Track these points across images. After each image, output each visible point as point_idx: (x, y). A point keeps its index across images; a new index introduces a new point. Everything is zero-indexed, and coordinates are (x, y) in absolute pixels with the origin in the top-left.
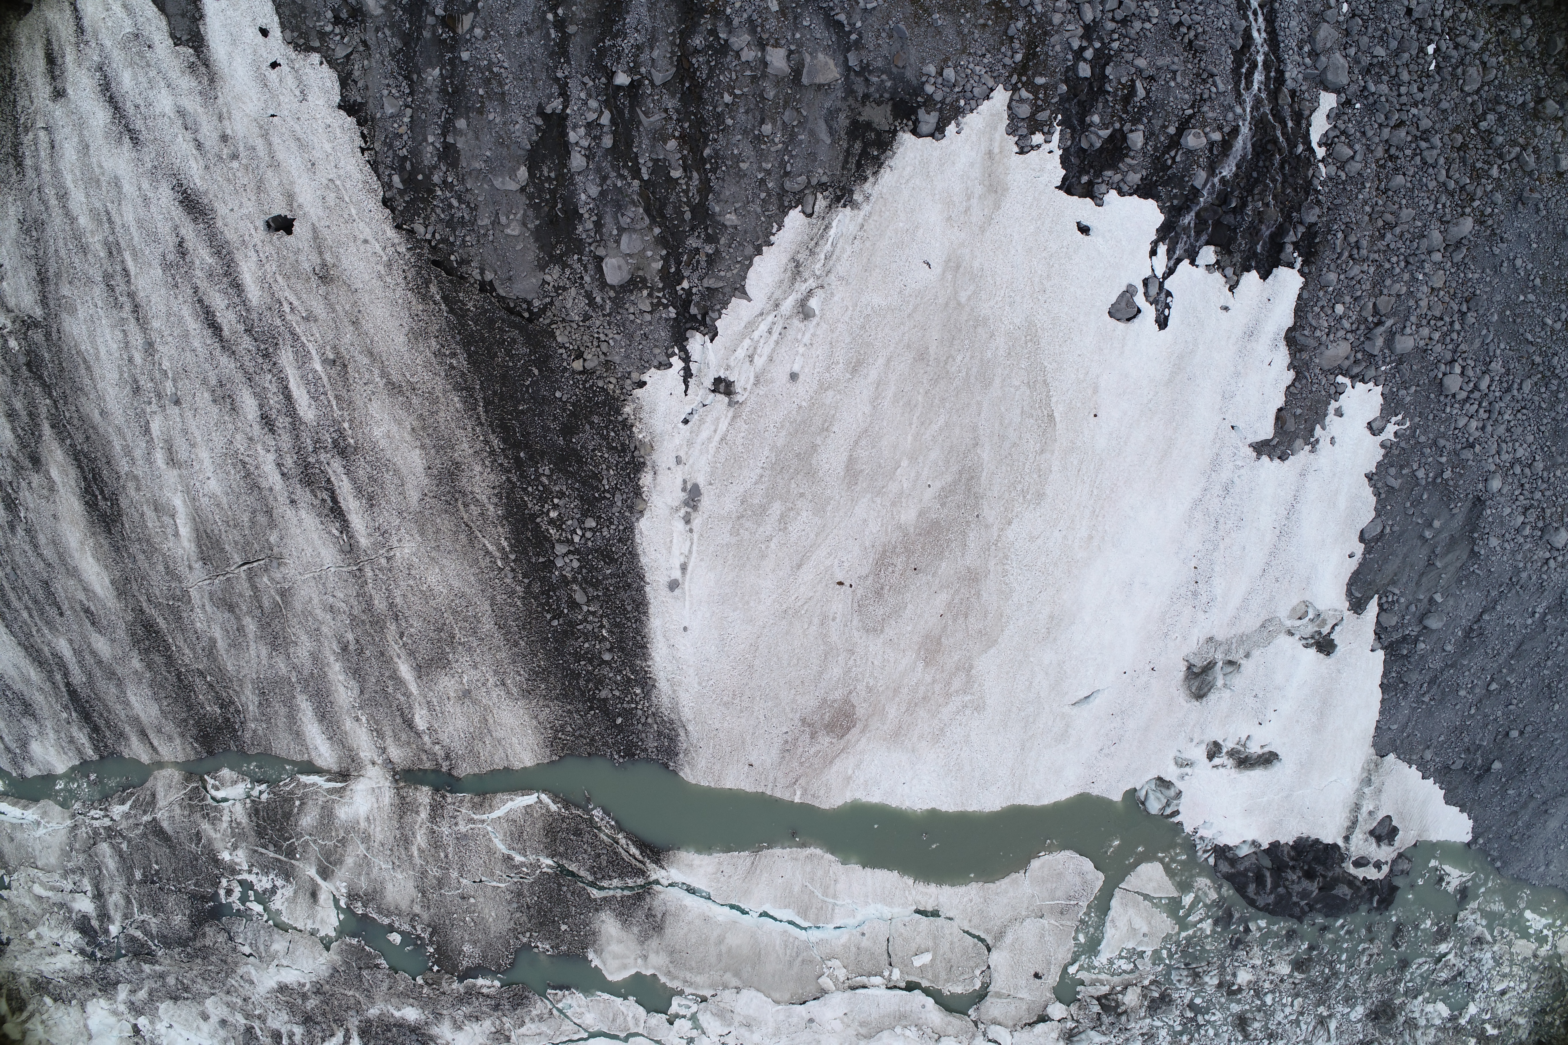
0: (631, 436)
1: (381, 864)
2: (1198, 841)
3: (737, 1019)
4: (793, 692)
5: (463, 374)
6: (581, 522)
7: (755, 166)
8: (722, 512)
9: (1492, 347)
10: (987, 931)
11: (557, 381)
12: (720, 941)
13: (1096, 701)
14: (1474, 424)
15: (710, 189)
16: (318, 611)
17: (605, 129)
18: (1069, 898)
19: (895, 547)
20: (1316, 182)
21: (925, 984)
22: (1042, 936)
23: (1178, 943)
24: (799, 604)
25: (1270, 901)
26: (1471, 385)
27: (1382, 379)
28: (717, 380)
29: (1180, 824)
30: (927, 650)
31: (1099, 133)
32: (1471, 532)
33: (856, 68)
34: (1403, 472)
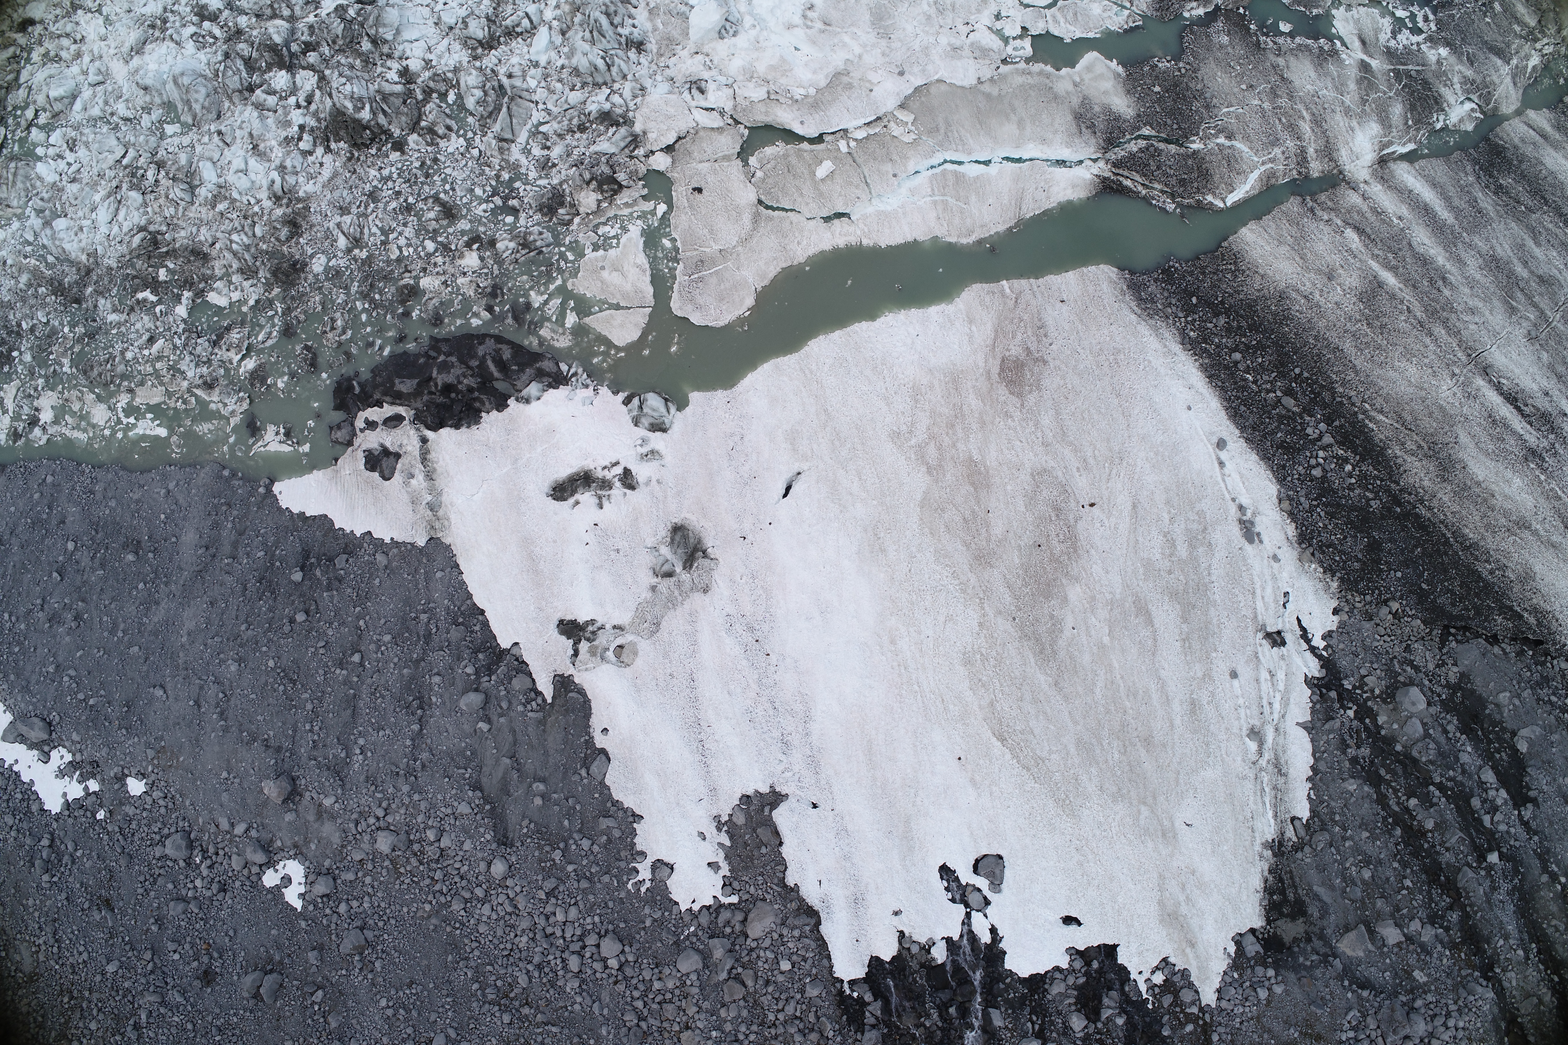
0: (1321, 564)
1: (1328, 94)
2: (589, 381)
3: (967, 52)
4: (1070, 387)
5: (1476, 559)
6: (1324, 470)
7: (1357, 838)
8: (1219, 528)
9: (588, 1001)
10: (771, 219)
11: (1404, 585)
12: (1020, 124)
14: (560, 917)
15: (1378, 802)
16: (1481, 305)
17: (1483, 812)
18: (701, 279)
19: (1069, 559)
21: (805, 145)
22: (711, 232)
23: (560, 271)
24: (1114, 472)
25: (481, 347)
26: (588, 955)
27: (687, 918)
28: (1283, 643)
29: (615, 393)
30: (980, 473)
31: (1110, 1012)
32: (493, 809)
33: (1331, 959)
34: (605, 838)
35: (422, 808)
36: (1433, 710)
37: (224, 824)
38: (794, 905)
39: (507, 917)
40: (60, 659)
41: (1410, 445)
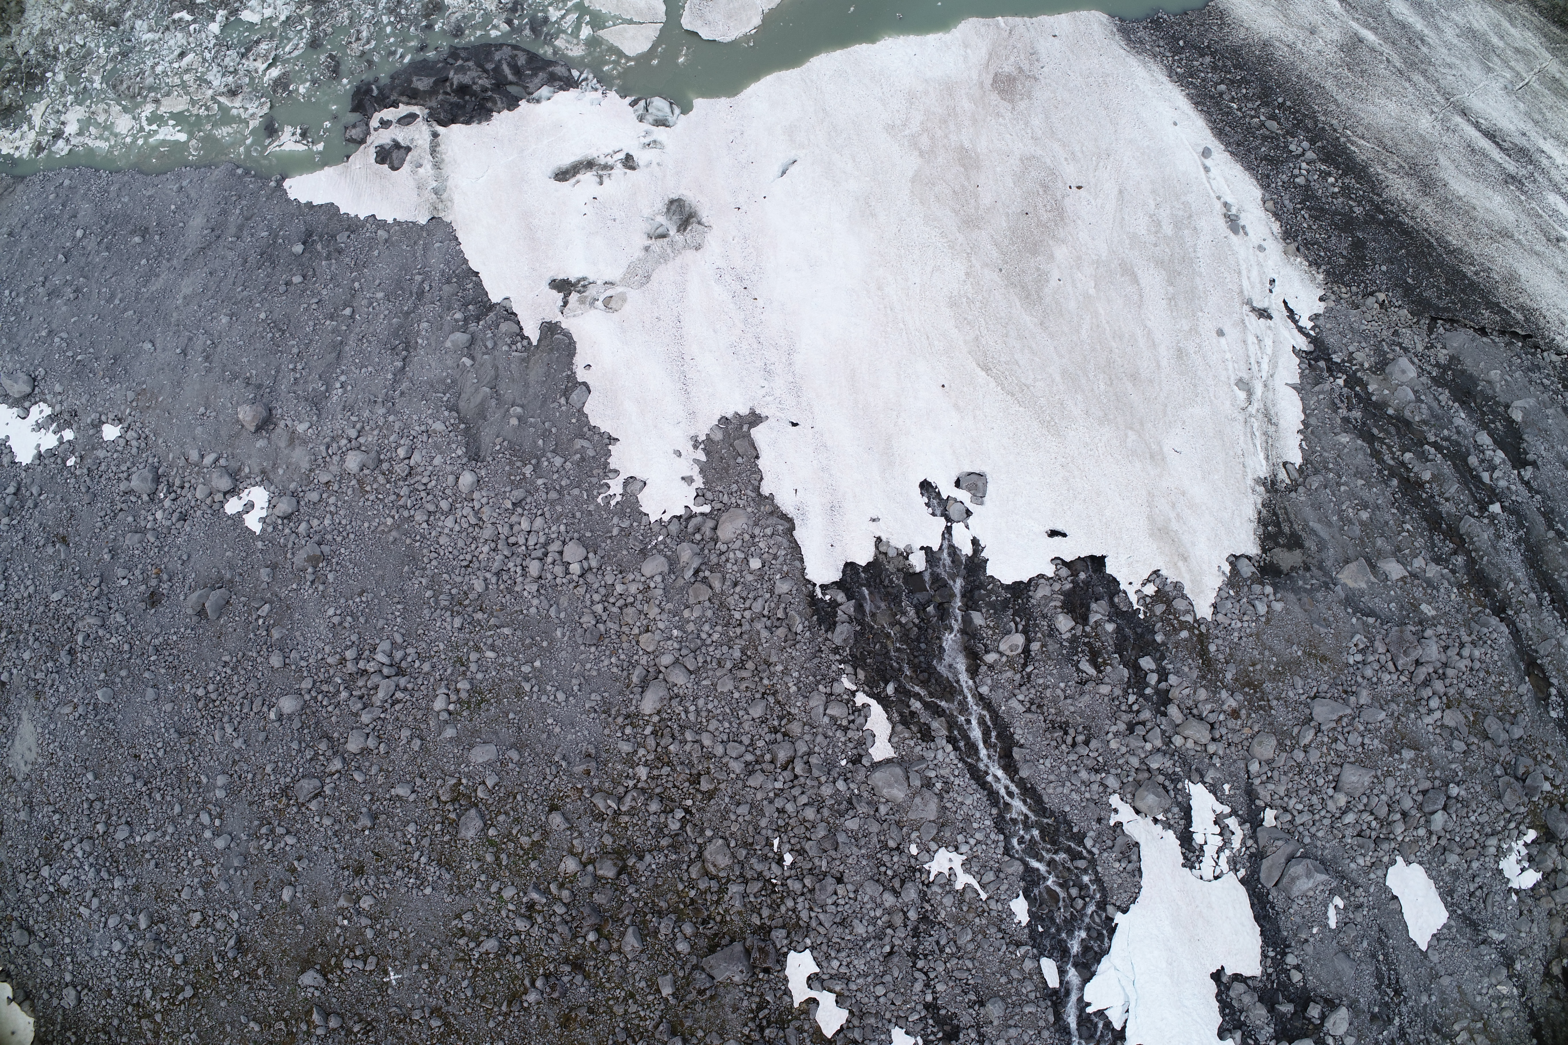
0: (1306, 257)
2: (598, 86)
4: (1060, 99)
5: (1461, 262)
6: (1307, 180)
7: (1352, 485)
8: (1205, 218)
9: (545, 604)
11: (1389, 279)
13: (778, 170)
15: (1372, 456)
17: (1481, 469)
19: (1056, 225)
20: (849, 669)
24: (1101, 164)
25: (498, 54)
26: (549, 560)
27: (656, 528)
28: (1271, 318)
29: (623, 97)
30: (970, 158)
31: (1098, 617)
32: (468, 429)
33: (1332, 586)
34: (578, 456)
35: (396, 428)
36: (1424, 379)
37: (194, 455)
38: (768, 508)
39: (470, 530)
40: (54, 326)
41: (1390, 165)
